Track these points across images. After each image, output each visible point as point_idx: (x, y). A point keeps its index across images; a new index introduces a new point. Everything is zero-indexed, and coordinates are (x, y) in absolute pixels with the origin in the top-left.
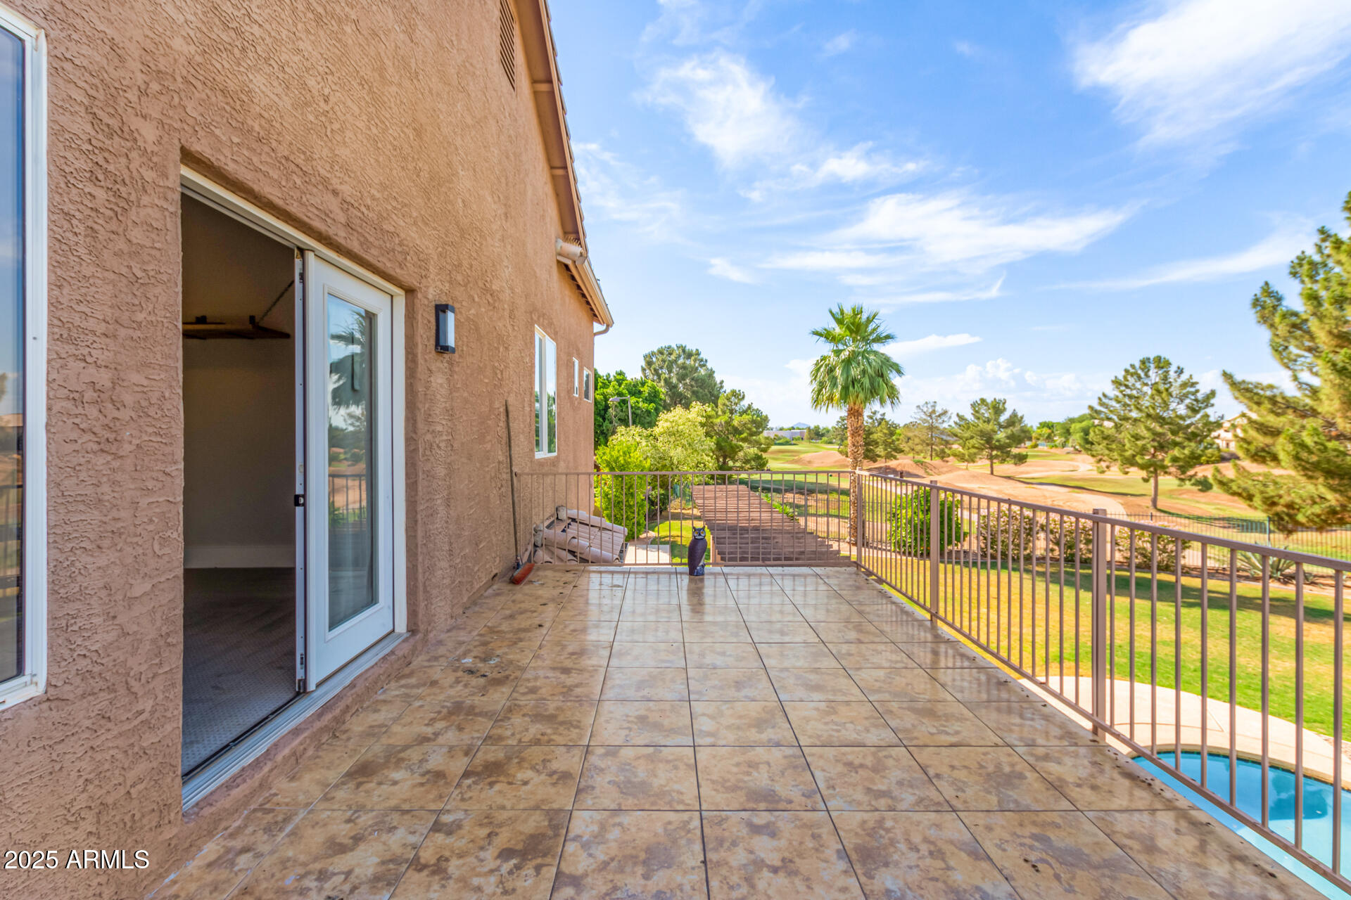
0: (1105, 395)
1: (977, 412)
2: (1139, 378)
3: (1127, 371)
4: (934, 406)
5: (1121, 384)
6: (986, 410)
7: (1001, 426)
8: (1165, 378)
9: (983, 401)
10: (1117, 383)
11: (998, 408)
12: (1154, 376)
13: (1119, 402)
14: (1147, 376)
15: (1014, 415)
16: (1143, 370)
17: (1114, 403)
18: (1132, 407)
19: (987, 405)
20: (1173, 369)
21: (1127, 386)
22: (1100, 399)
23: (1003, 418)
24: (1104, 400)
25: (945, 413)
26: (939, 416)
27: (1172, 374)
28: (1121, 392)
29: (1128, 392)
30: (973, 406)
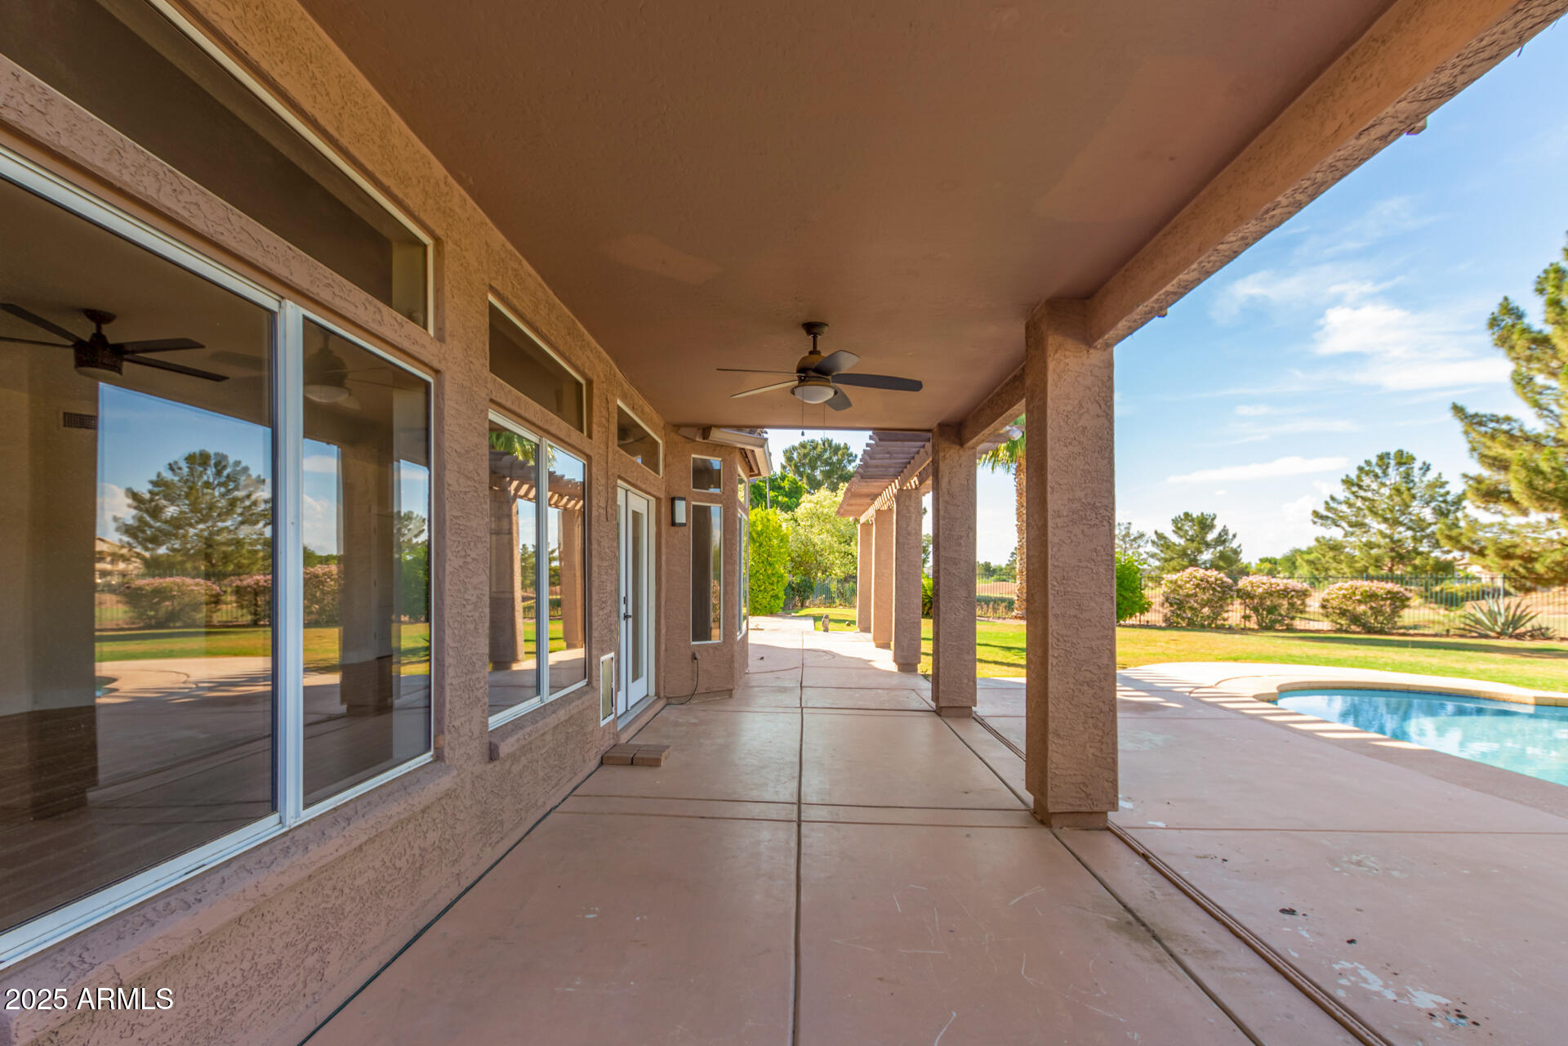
0: (1333, 498)
1: (1179, 529)
2: (1376, 476)
3: (1361, 469)
4: (1128, 528)
5: (1353, 484)
6: (1191, 527)
7: (1208, 545)
8: (1407, 477)
9: (1187, 515)
10: (1348, 482)
11: (1205, 524)
12: (1394, 476)
13: (1350, 505)
14: (1385, 474)
15: (1225, 531)
16: (1380, 466)
17: (1344, 508)
18: (1366, 512)
19: (1192, 520)
20: (1417, 465)
21: (1360, 487)
22: (1327, 503)
23: (1211, 536)
24: (1333, 505)
25: (1141, 536)
26: (1135, 539)
27: (1416, 473)
28: (1353, 493)
29: (1362, 493)
30: (1175, 521)
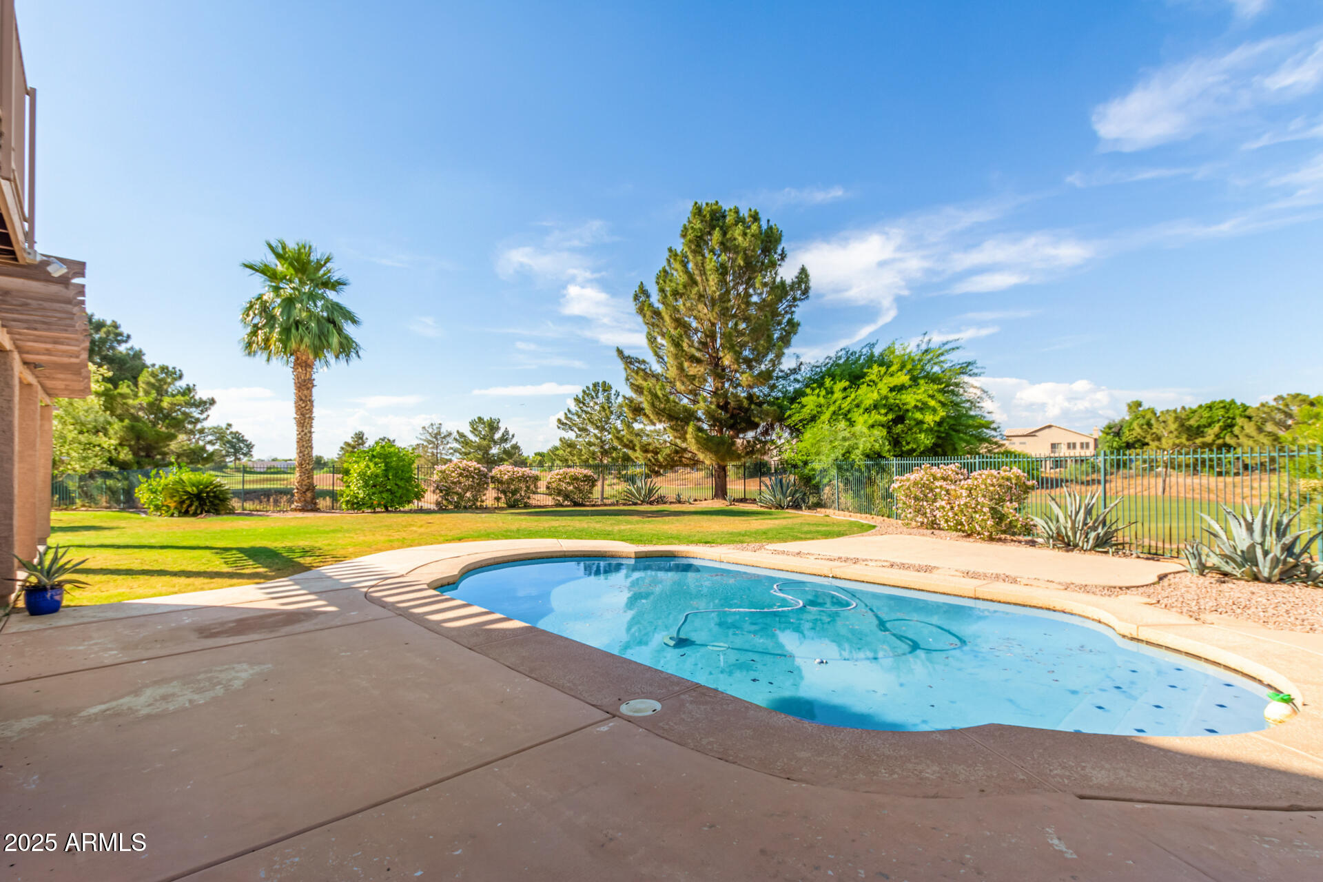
0: (569, 411)
1: (475, 429)
2: (593, 398)
3: (584, 392)
4: (439, 428)
5: (580, 402)
6: (483, 428)
7: (495, 443)
8: (608, 399)
9: (480, 419)
10: (577, 400)
11: (493, 426)
12: (601, 399)
13: (579, 416)
14: (597, 397)
15: (506, 432)
16: (594, 391)
17: (575, 418)
18: (587, 421)
19: (484, 423)
20: (613, 392)
21: (584, 404)
22: (566, 414)
23: (497, 436)
24: (570, 416)
25: (450, 434)
26: (444, 437)
27: (613, 397)
28: (580, 408)
29: (585, 408)
30: (472, 424)
